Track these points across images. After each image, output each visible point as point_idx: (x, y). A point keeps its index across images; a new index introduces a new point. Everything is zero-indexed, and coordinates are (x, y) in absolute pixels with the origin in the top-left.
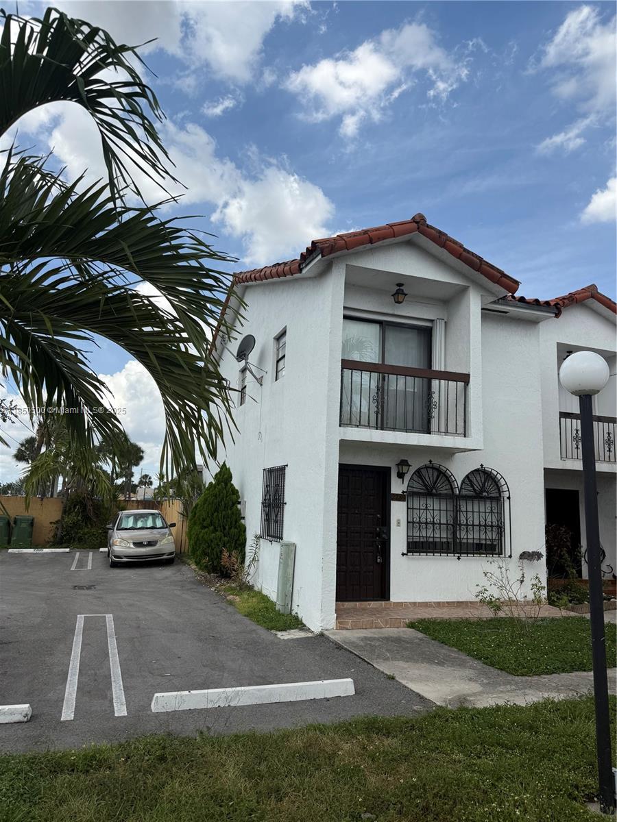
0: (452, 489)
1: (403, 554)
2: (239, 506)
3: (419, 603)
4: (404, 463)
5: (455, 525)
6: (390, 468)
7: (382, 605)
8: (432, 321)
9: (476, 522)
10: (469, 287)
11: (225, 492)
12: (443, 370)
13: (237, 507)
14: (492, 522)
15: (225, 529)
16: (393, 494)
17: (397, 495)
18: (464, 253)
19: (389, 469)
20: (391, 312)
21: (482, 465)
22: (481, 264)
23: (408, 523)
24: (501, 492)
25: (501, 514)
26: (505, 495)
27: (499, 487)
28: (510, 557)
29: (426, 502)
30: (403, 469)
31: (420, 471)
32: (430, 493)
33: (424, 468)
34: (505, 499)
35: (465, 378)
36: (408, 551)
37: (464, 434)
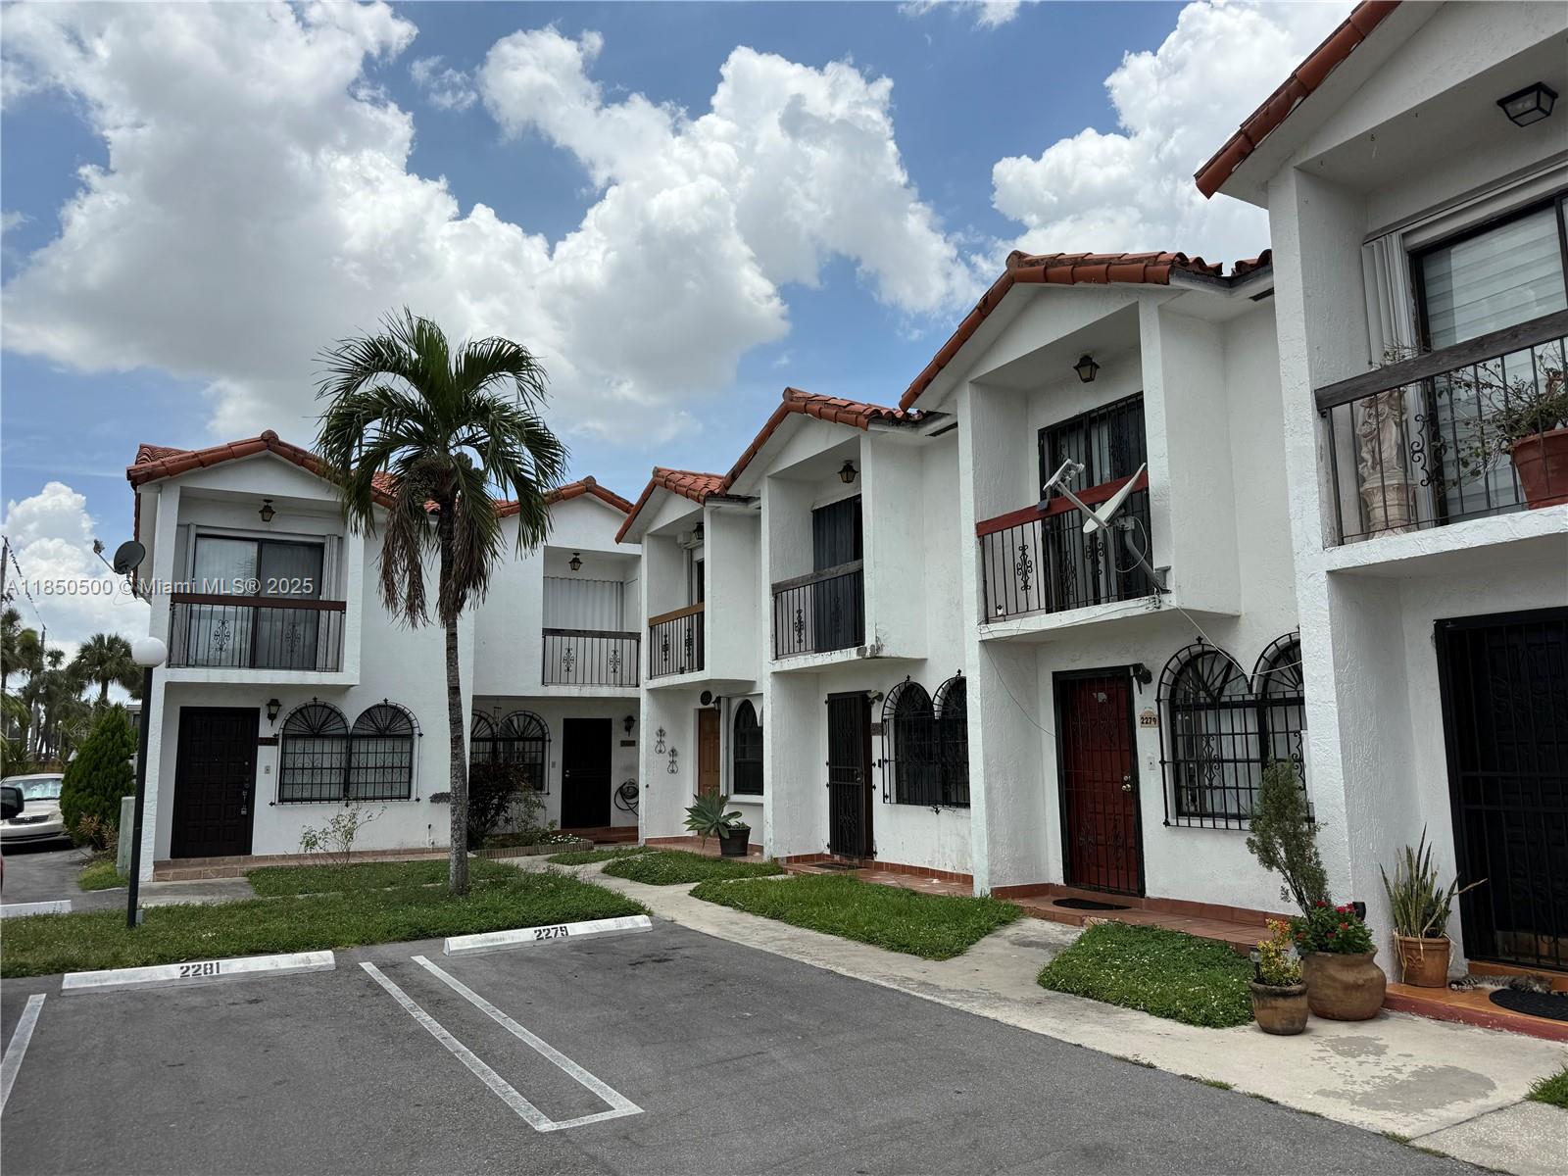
0: (345, 728)
1: (272, 804)
3: (290, 855)
4: (277, 703)
5: (348, 769)
6: (259, 709)
7: (240, 859)
8: (324, 536)
9: (372, 764)
16: (261, 738)
17: (266, 738)
19: (257, 711)
20: (263, 529)
21: (386, 700)
23: (283, 769)
24: (412, 728)
25: (411, 753)
26: (416, 731)
27: (410, 722)
28: (418, 800)
29: (309, 745)
30: (274, 710)
31: (300, 711)
32: (316, 734)
33: (306, 707)
34: (416, 736)
35: (341, 607)
36: (279, 801)
37: (337, 669)
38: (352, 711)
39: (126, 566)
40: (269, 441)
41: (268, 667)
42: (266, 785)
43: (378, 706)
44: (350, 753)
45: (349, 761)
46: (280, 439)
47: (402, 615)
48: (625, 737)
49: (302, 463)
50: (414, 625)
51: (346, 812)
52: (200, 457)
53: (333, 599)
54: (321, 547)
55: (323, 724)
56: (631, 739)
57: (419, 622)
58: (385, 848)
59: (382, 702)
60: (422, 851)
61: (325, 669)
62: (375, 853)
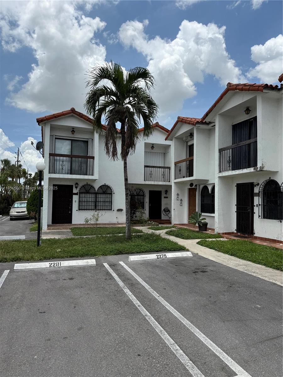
1: (77, 210)
5: (96, 202)
7: (69, 225)
8: (88, 139)
9: (100, 201)
10: (95, 129)
16: (74, 193)
19: (72, 186)
20: (72, 136)
21: (105, 184)
23: (79, 201)
24: (112, 191)
25: (112, 198)
26: (113, 192)
27: (111, 190)
28: (114, 210)
29: (86, 195)
30: (77, 185)
31: (83, 186)
32: (87, 192)
33: (85, 185)
34: (113, 194)
35: (93, 158)
36: (79, 210)
37: (92, 175)
38: (97, 186)
39: (39, 148)
40: (73, 111)
41: (75, 174)
42: (75, 206)
43: (103, 185)
44: (96, 197)
45: (96, 200)
46: (76, 110)
47: (111, 157)
48: (165, 195)
49: (82, 117)
50: (114, 160)
51: (96, 213)
52: (55, 115)
53: (91, 156)
54: (87, 142)
55: (89, 190)
56: (167, 196)
57: (116, 160)
58: (106, 223)
59: (104, 184)
60: (115, 224)
61: (89, 175)
62: (103, 224)
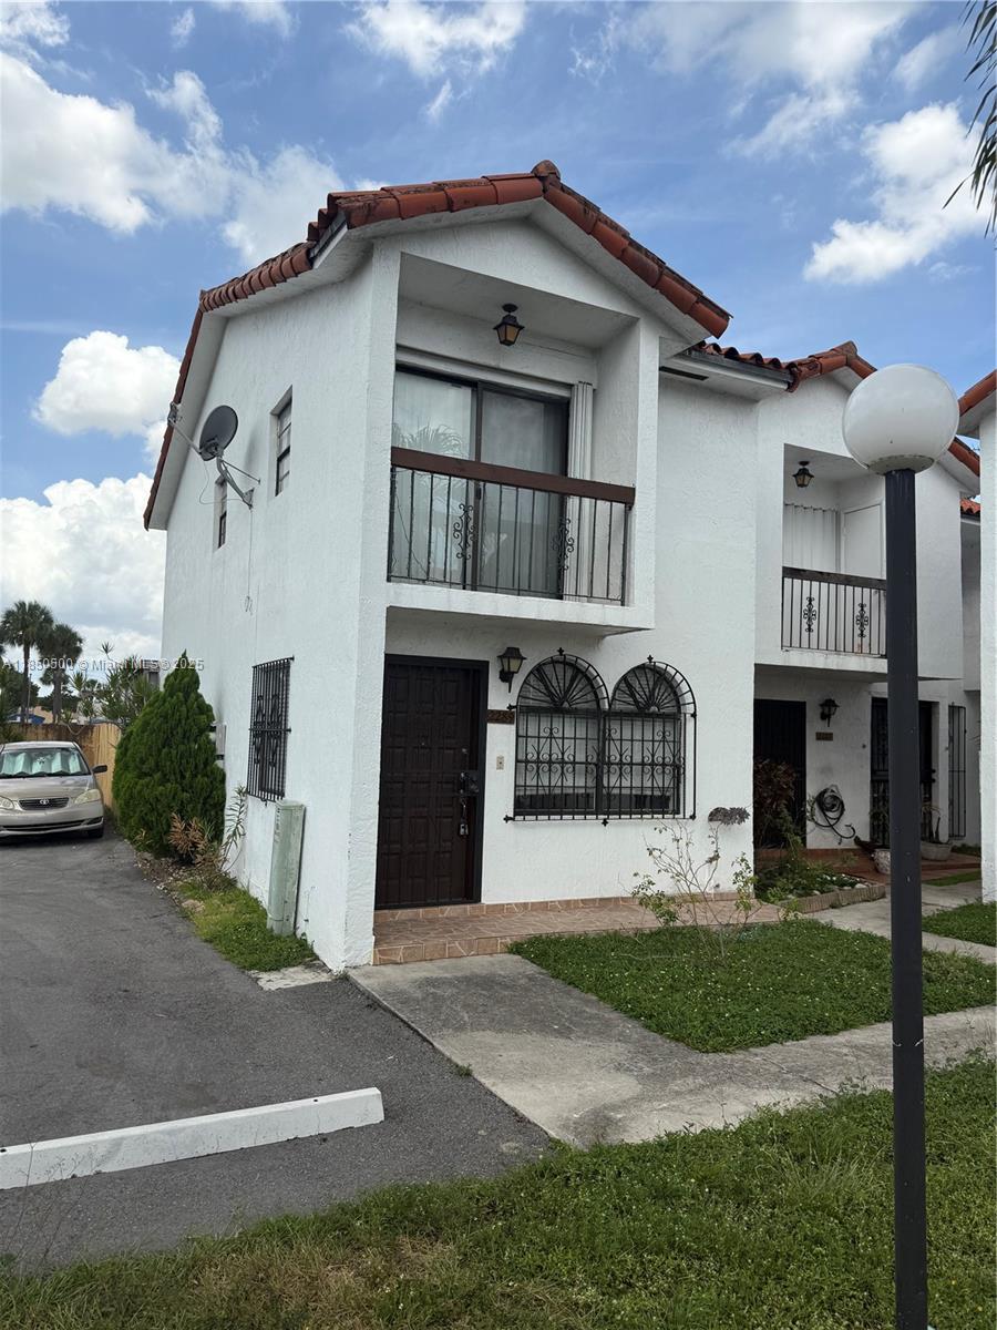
0: (597, 700)
1: (507, 819)
2: (212, 736)
3: (532, 903)
4: (512, 654)
5: (600, 765)
6: (488, 662)
7: (465, 911)
8: (569, 386)
9: (637, 758)
10: (638, 319)
11: (184, 709)
12: (588, 478)
13: (207, 737)
14: (664, 759)
15: (183, 777)
16: (492, 711)
17: (499, 712)
18: (631, 250)
19: (485, 667)
20: (493, 363)
21: (650, 658)
22: (661, 274)
23: (519, 763)
24: (684, 705)
25: (684, 742)
26: (689, 709)
27: (682, 694)
28: (693, 816)
29: (550, 724)
30: (510, 664)
31: (541, 668)
33: (548, 663)
34: (689, 717)
35: (628, 496)
36: (517, 814)
37: (620, 599)
38: (610, 667)
39: (216, 446)
40: (545, 179)
41: (496, 589)
42: (499, 788)
43: (642, 667)
44: (604, 738)
45: (601, 753)
46: (564, 178)
48: (821, 727)
54: (566, 405)
55: (570, 691)
56: (828, 731)
59: (645, 660)
